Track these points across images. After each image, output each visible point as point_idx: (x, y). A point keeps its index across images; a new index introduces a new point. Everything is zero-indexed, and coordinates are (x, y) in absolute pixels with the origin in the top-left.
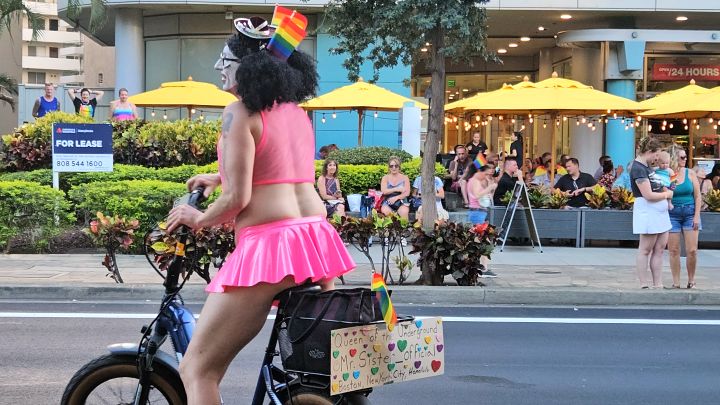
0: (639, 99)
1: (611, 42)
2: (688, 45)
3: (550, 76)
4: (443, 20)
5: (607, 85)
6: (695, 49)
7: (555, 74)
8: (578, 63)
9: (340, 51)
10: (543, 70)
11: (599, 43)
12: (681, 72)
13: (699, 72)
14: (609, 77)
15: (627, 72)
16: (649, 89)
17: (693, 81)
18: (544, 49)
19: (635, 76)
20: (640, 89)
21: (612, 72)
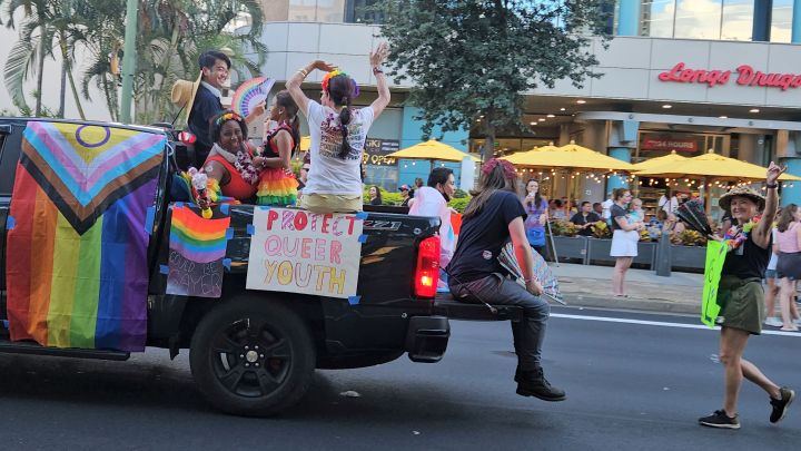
0: (632, 162)
1: (614, 121)
2: (671, 125)
3: (569, 143)
4: (496, 103)
5: (609, 151)
6: (676, 128)
7: (573, 142)
8: (588, 135)
9: (420, 119)
10: (563, 138)
11: (605, 121)
12: (664, 145)
13: (678, 145)
14: (611, 145)
15: (624, 143)
16: (640, 155)
17: (674, 151)
18: (564, 123)
19: (631, 145)
20: (633, 155)
21: (614, 142)
